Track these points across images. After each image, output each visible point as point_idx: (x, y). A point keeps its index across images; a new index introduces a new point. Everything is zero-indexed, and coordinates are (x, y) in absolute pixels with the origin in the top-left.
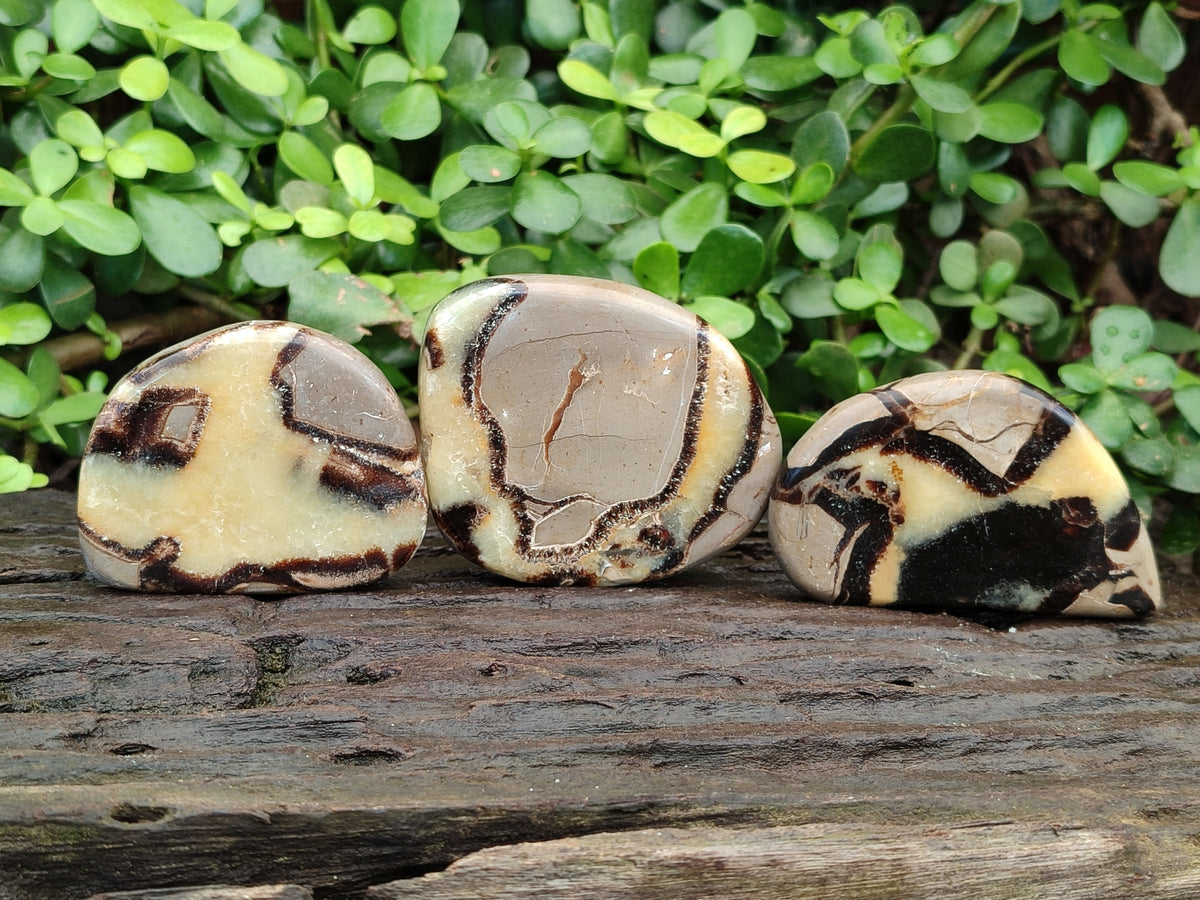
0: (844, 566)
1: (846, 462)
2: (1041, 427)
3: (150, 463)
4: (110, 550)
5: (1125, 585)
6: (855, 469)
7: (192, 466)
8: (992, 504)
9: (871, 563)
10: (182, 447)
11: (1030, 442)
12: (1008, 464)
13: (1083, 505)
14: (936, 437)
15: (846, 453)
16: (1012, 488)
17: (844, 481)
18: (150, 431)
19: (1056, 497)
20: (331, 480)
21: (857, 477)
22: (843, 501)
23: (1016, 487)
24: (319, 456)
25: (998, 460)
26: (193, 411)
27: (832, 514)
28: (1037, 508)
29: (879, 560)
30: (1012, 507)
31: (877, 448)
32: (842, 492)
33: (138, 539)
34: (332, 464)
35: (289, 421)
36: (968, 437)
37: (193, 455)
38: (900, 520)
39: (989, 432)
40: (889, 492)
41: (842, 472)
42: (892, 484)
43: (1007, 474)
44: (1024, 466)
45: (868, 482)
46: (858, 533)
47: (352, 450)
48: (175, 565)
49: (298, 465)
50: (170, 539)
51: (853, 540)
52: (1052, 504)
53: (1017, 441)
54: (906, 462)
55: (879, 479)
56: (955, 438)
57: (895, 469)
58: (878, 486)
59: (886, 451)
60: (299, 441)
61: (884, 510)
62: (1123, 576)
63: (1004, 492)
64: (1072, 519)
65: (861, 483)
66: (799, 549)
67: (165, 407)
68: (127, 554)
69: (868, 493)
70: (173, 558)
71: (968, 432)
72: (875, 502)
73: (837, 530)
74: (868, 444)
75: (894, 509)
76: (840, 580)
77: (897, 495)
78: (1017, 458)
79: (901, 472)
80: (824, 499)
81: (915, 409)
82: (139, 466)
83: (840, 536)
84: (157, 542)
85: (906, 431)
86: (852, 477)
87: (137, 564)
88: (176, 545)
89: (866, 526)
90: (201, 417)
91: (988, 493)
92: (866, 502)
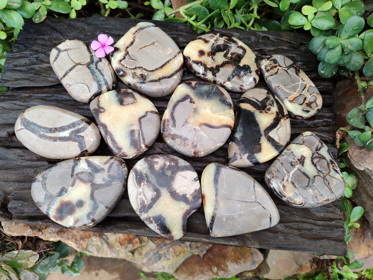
0: (252, 99)
1: (275, 104)
2: (279, 144)
3: (118, 100)
4: (97, 101)
5: (238, 157)
6: (274, 106)
7: (122, 107)
8: (262, 131)
9: (252, 104)
10: (124, 103)
11: (275, 141)
12: (271, 136)
13: (259, 150)
14: (279, 123)
15: (277, 105)
16: (265, 136)
17: (271, 103)
18: (125, 96)
19: (262, 145)
20: (132, 132)
21: (272, 106)
22: (266, 102)
23: (265, 137)
24: (136, 127)
25: (272, 134)
26: (133, 101)
27: (264, 99)
28: (260, 141)
29: (252, 106)
30: (261, 135)
31: (278, 111)
32: (268, 102)
33: (102, 105)
34: (136, 131)
35: (140, 119)
36: (278, 129)
37: (124, 106)
38: (261, 112)
39: (279, 134)
40: (267, 111)
41: (273, 103)
42: (269, 112)
43: (269, 135)
44: (270, 140)
45: (270, 108)
46: (259, 103)
47: (141, 133)
48: (100, 114)
49: (132, 125)
50: (105, 110)
51: (257, 102)
52: (261, 144)
53: (276, 139)
54: (274, 116)
55: (271, 110)
56: (278, 126)
57: (273, 113)
58: (269, 109)
59: (277, 112)
60: (137, 123)
61: (264, 109)
62: (241, 156)
63: (265, 134)
64: (256, 147)
65: (270, 106)
66: (257, 91)
67: (130, 97)
68: (98, 105)
69: (268, 107)
70: (101, 112)
71: (280, 129)
72: (265, 108)
73: (260, 100)
74: (279, 109)
75: (263, 111)
76: (249, 98)
77: (267, 113)
78: (272, 138)
79: (272, 114)
80: (267, 99)
81: (286, 120)
82: (117, 98)
83: (259, 100)
84: (103, 108)
85: (281, 117)
86: (272, 105)
87: (97, 107)
88: (104, 112)
89: (260, 105)
90: (132, 103)
91: (265, 131)
92: (266, 106)
